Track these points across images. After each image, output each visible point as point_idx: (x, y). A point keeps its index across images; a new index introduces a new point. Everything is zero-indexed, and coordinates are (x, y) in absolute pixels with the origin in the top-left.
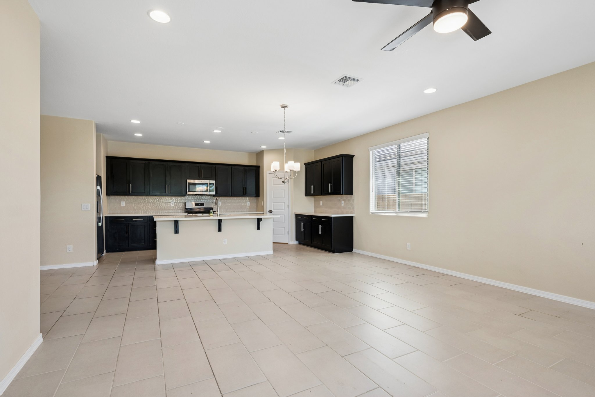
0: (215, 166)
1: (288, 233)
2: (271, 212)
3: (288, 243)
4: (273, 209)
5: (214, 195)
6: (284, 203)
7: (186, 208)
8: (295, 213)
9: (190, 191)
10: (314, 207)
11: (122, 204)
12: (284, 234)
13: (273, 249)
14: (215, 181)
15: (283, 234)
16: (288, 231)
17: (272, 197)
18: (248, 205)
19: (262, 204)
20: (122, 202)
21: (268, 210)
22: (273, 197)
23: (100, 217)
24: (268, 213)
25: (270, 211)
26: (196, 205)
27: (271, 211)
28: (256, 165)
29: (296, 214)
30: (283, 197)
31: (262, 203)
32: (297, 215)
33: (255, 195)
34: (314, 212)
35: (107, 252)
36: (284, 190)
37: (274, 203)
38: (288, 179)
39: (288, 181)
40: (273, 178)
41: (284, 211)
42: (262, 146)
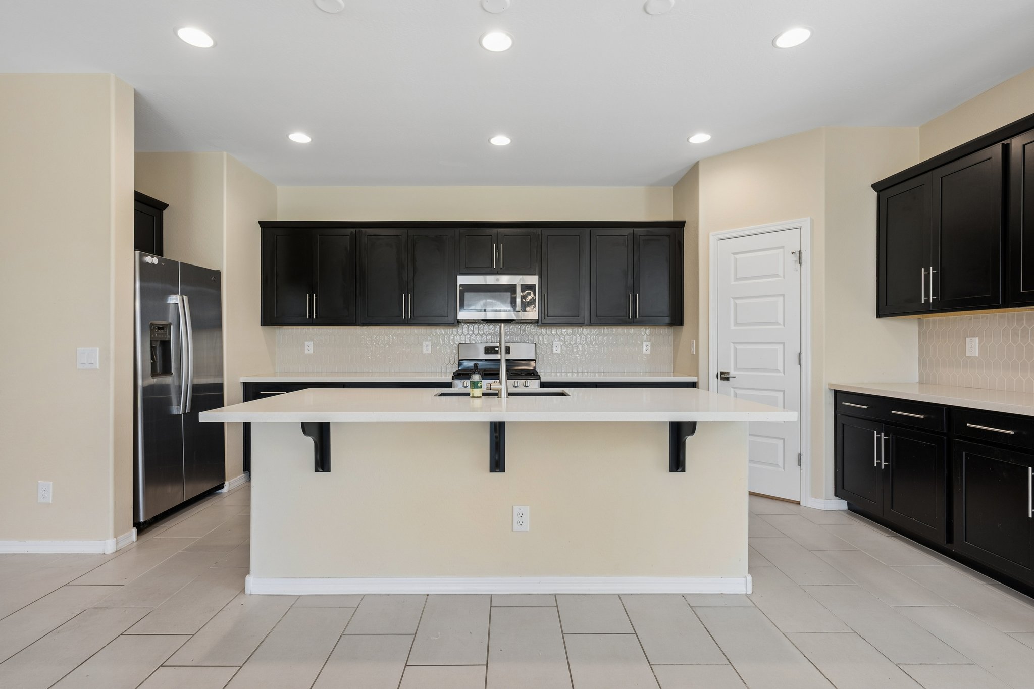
0: (540, 233)
1: (799, 464)
2: (727, 379)
3: (798, 503)
4: (736, 369)
5: (535, 322)
6: (781, 346)
8: (834, 386)
9: (466, 308)
10: (922, 363)
11: (306, 348)
12: (781, 464)
13: (751, 569)
14: (537, 277)
15: (777, 465)
16: (800, 455)
17: (733, 325)
18: (646, 353)
19: (694, 349)
20: (306, 343)
21: (714, 371)
22: (736, 324)
24: (714, 382)
25: (722, 373)
26: (489, 351)
27: (728, 373)
28: (672, 219)
29: (837, 393)
30: (777, 323)
31: (691, 346)
32: (839, 396)
33: (667, 320)
34: (920, 383)
36: (783, 295)
37: (738, 346)
38: (800, 253)
39: (800, 258)
40: (735, 256)
41: (782, 374)
42: (693, 136)
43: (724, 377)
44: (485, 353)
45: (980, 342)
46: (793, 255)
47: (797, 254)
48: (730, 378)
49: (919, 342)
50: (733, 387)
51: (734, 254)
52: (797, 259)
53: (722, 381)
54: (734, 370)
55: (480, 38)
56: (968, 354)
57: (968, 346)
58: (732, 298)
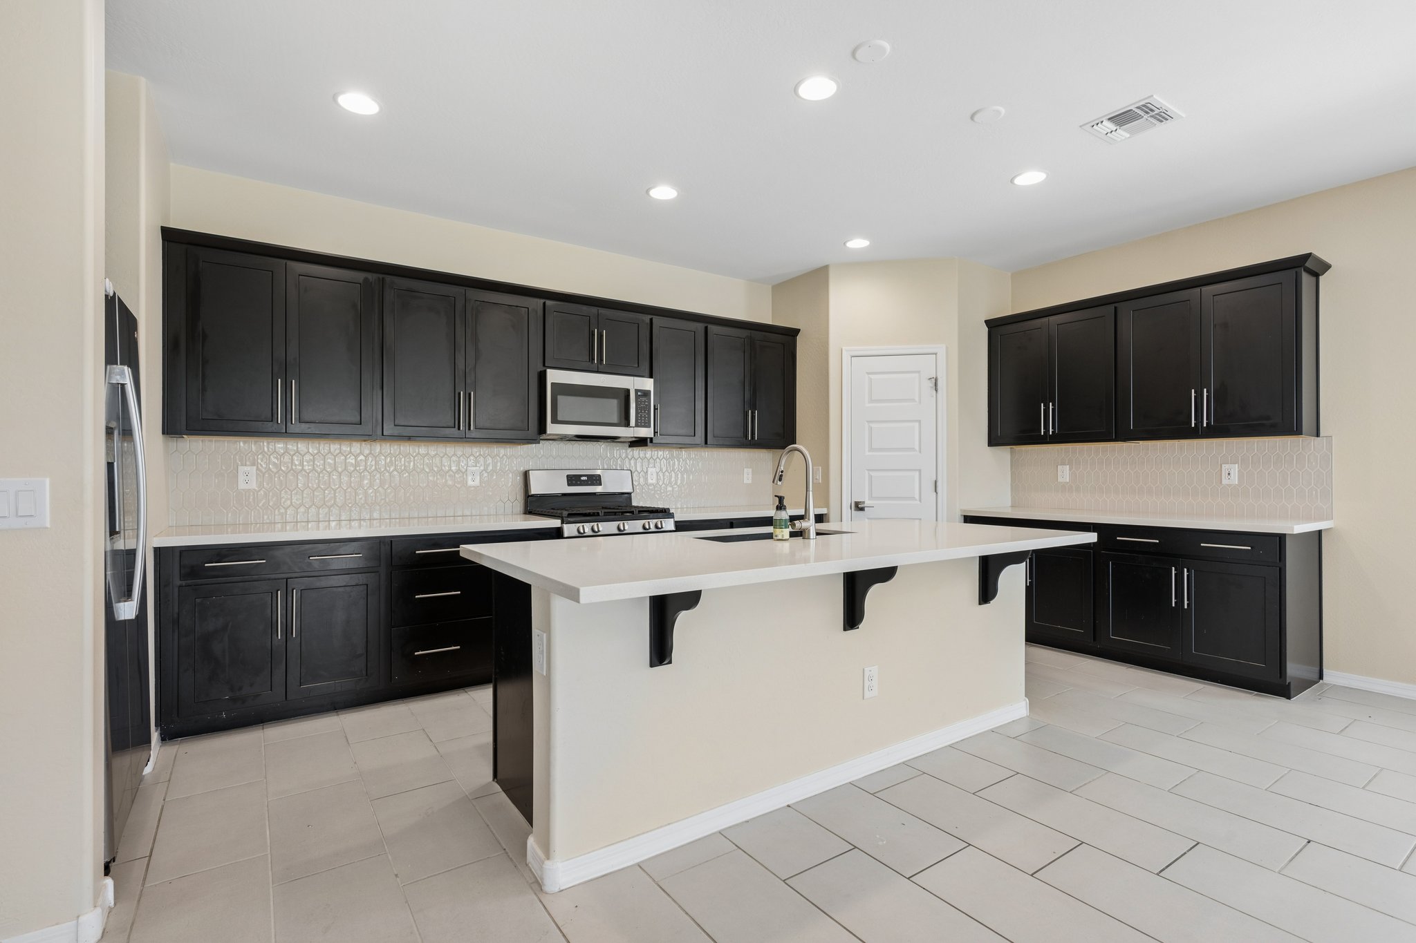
0: (648, 321)
2: (862, 509)
4: (871, 497)
6: (917, 473)
7: (533, 496)
8: (965, 511)
9: (560, 418)
10: (1014, 488)
11: (241, 478)
14: (652, 381)
17: (867, 449)
18: (746, 481)
19: (819, 477)
20: (242, 469)
21: (847, 501)
22: (871, 449)
23: (131, 554)
24: (848, 513)
25: (856, 503)
26: (573, 480)
27: (863, 503)
29: (967, 517)
30: (913, 450)
33: (769, 442)
34: (1012, 506)
35: (167, 737)
36: (920, 421)
37: (873, 474)
38: (936, 380)
39: (936, 384)
40: (870, 376)
41: (919, 502)
42: (851, 240)
43: (859, 507)
44: (569, 485)
45: (1070, 470)
46: (929, 381)
47: (933, 380)
48: (866, 509)
49: (1011, 470)
50: (868, 518)
51: (868, 373)
52: (933, 385)
53: (857, 512)
54: (869, 499)
55: (798, 83)
56: (1060, 480)
57: (1060, 473)
58: (867, 422)
